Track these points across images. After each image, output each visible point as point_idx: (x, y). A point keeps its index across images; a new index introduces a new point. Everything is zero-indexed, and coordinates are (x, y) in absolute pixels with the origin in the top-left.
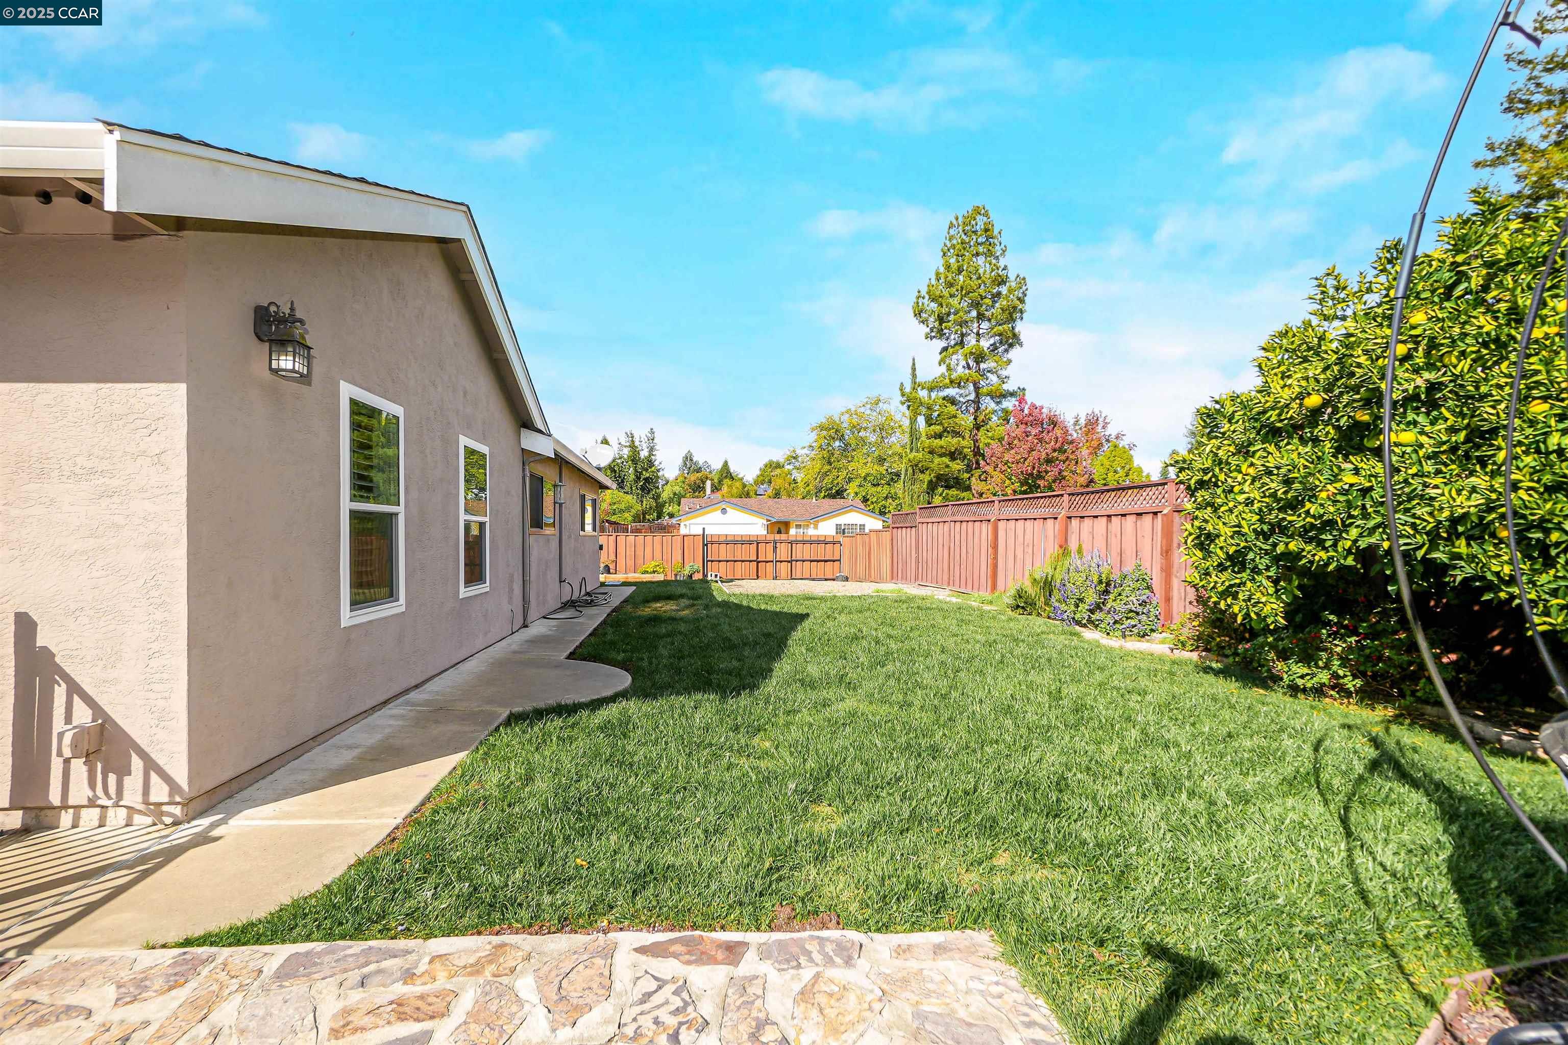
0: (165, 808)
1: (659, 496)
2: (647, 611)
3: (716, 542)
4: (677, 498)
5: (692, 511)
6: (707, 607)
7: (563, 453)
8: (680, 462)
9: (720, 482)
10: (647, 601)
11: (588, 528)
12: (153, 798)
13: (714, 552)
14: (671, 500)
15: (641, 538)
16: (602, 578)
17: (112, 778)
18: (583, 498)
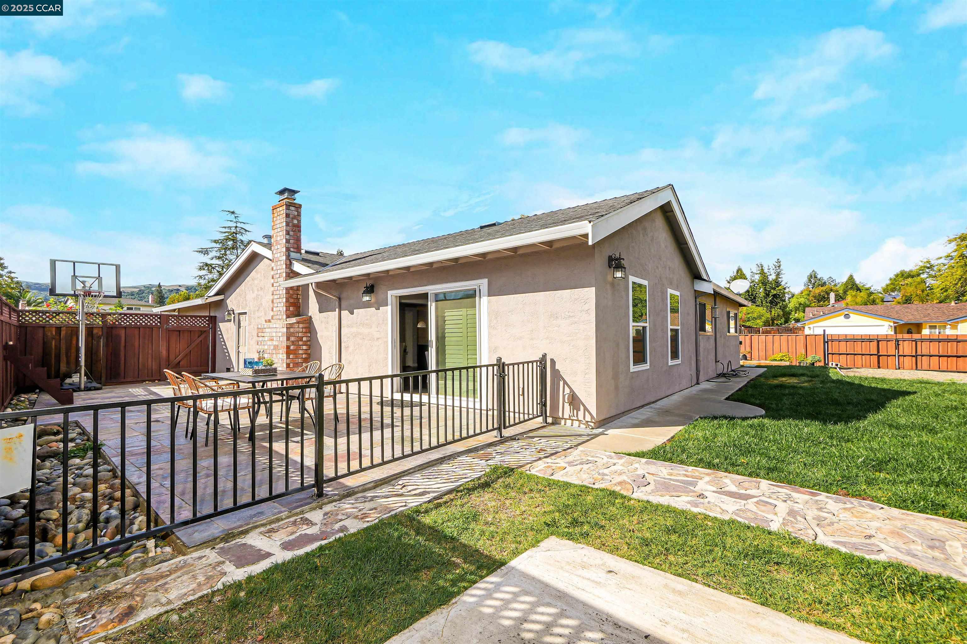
0: (589, 423)
1: (786, 306)
2: (776, 382)
3: (836, 340)
4: (803, 307)
5: (815, 317)
6: (822, 382)
7: (718, 290)
8: (805, 279)
9: (845, 292)
10: (775, 376)
11: (732, 331)
12: (587, 419)
13: (833, 347)
14: (797, 309)
15: (770, 337)
16: (742, 362)
17: (575, 411)
18: (729, 313)
